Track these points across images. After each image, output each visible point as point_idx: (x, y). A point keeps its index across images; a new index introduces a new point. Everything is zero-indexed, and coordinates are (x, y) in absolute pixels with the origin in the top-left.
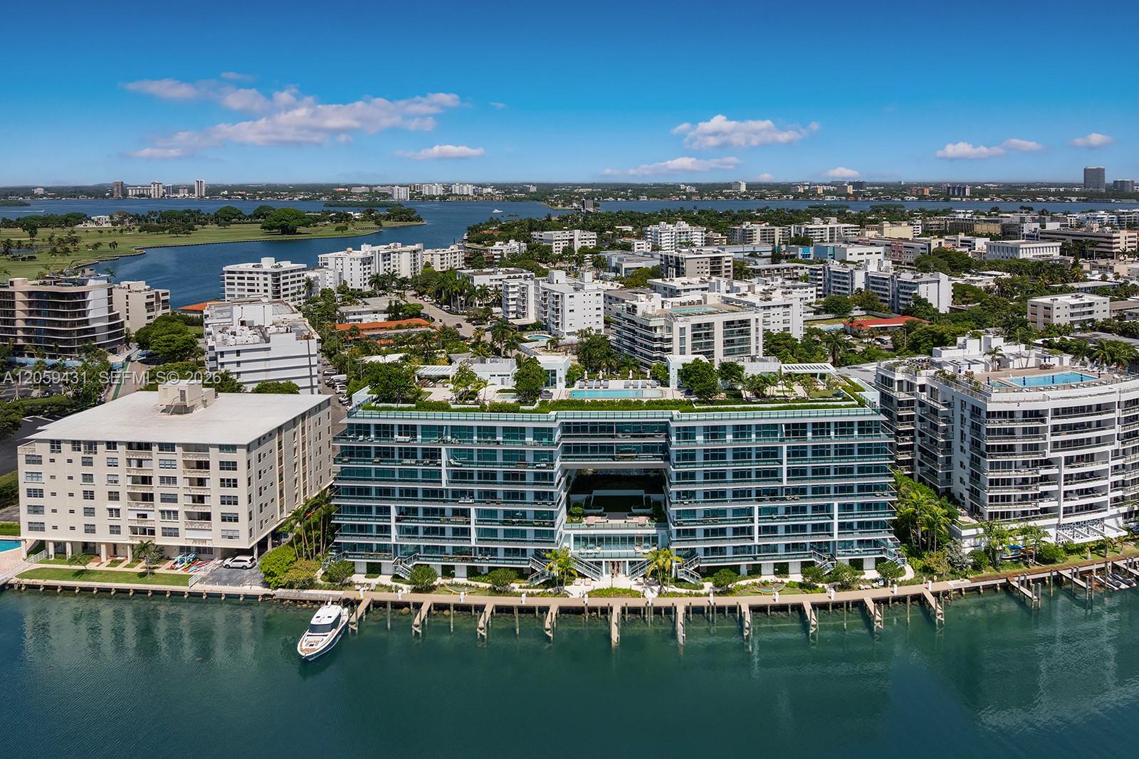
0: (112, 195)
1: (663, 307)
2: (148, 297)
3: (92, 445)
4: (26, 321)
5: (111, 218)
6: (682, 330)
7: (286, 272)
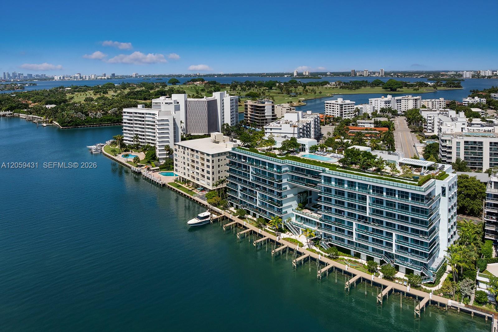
0: (351, 75)
1: (462, 131)
2: (287, 110)
4: (250, 114)
5: (336, 83)
6: (458, 143)
7: (346, 104)
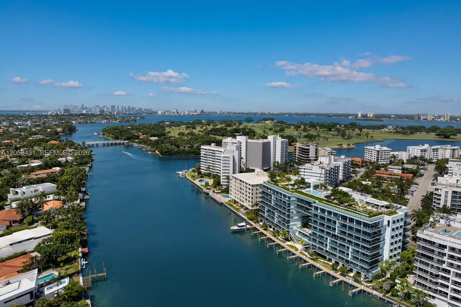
0: (415, 119)
1: (457, 182)
2: (328, 153)
3: (236, 178)
5: (393, 127)
6: (447, 192)
7: (382, 151)
